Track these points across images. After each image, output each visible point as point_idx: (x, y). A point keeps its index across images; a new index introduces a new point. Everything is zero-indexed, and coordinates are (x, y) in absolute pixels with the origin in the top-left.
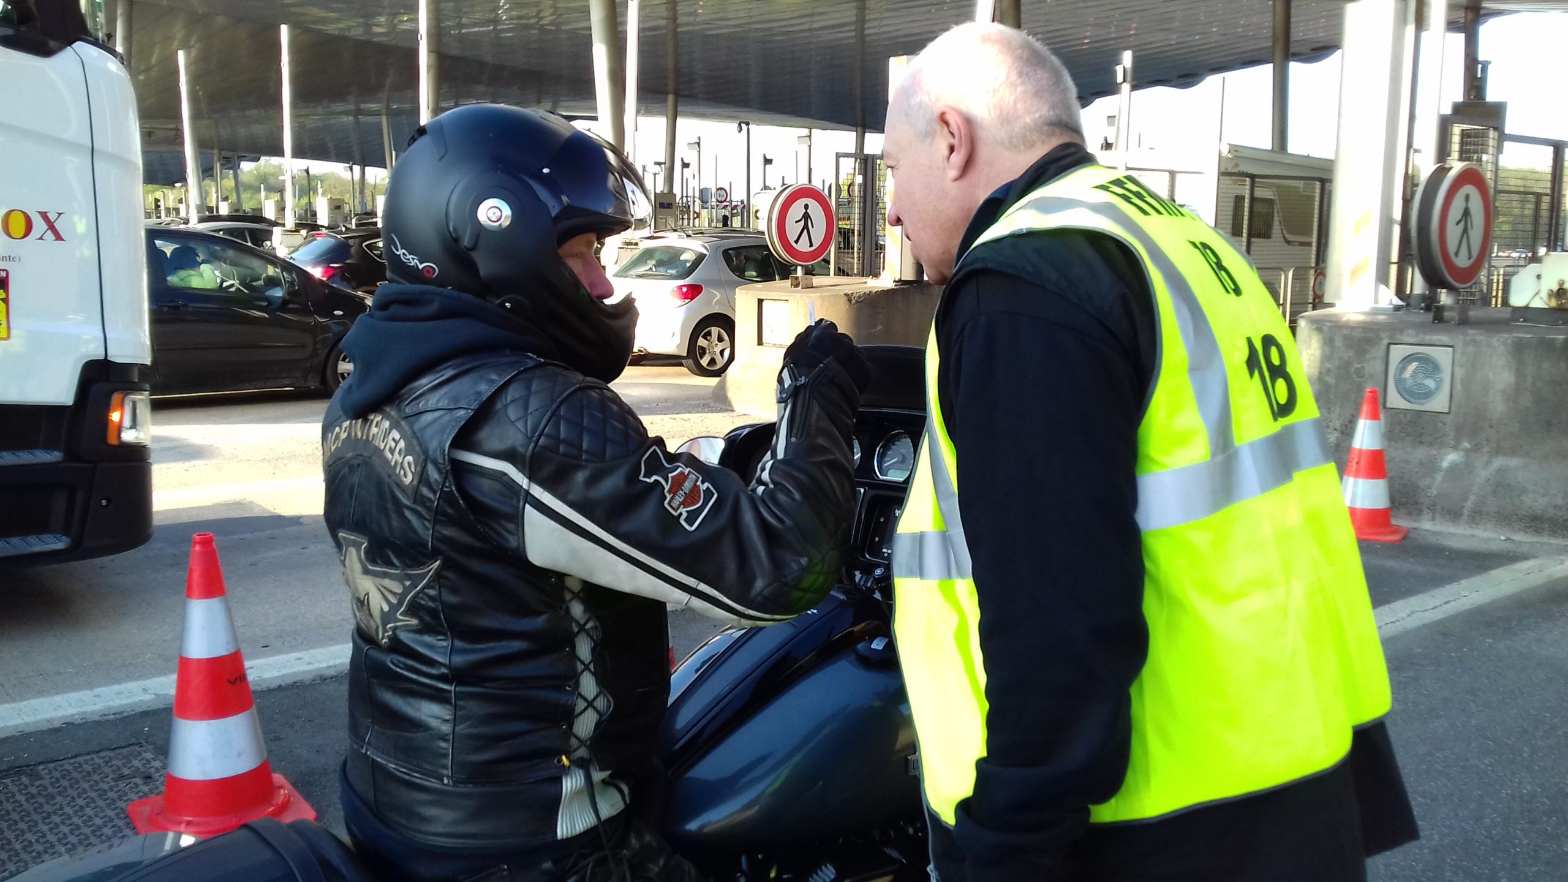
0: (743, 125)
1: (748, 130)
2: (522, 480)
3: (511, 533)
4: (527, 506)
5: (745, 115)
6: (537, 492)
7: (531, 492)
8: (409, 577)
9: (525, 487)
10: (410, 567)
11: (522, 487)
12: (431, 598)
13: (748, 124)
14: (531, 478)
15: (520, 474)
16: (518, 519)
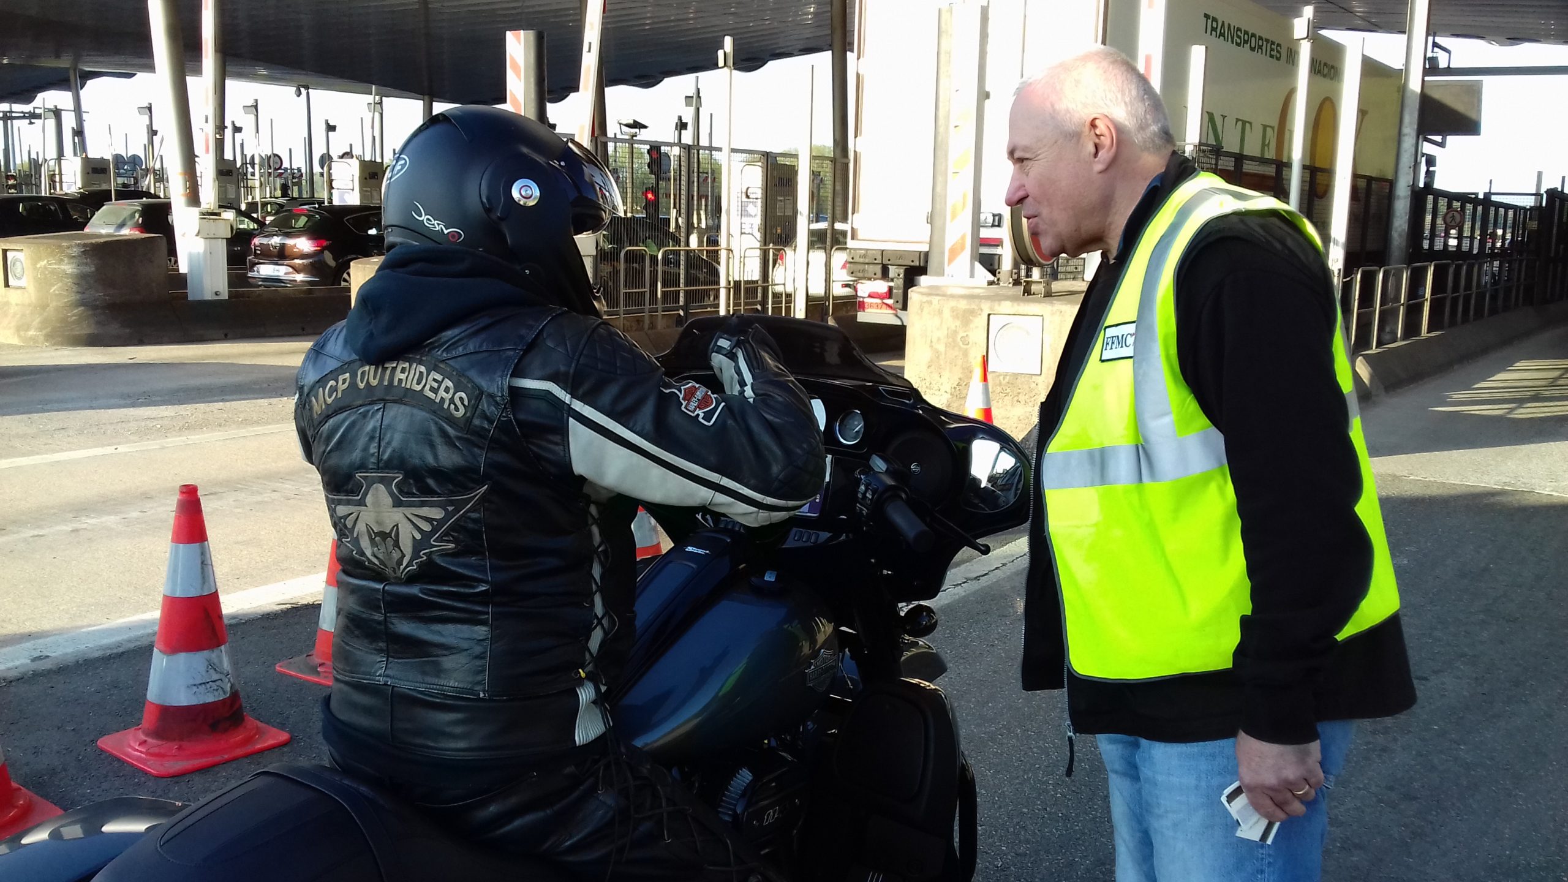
0: (302, 90)
1: (308, 94)
2: (566, 397)
3: (557, 444)
4: (571, 419)
5: (304, 79)
6: (578, 406)
7: (572, 406)
8: (452, 503)
9: (567, 402)
10: (452, 493)
11: (565, 402)
12: (475, 521)
13: (307, 88)
14: (573, 396)
15: (563, 391)
16: (564, 432)
